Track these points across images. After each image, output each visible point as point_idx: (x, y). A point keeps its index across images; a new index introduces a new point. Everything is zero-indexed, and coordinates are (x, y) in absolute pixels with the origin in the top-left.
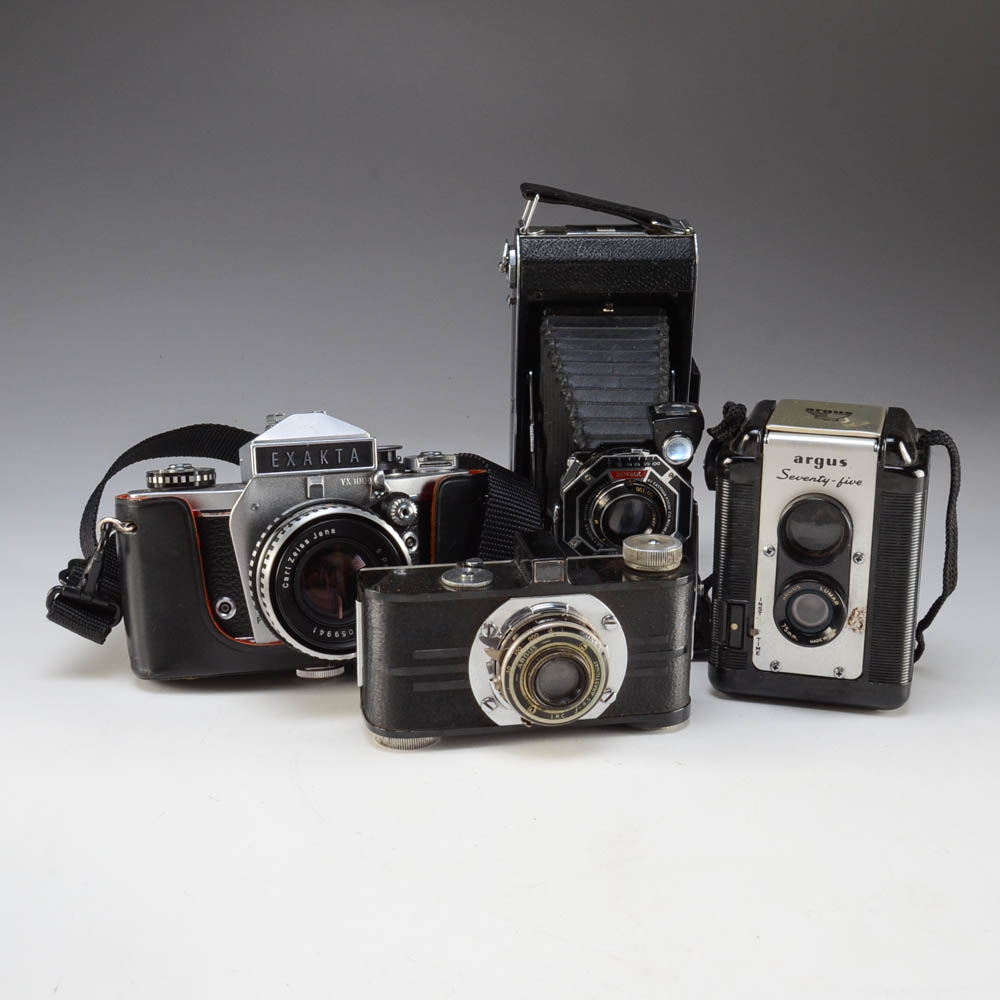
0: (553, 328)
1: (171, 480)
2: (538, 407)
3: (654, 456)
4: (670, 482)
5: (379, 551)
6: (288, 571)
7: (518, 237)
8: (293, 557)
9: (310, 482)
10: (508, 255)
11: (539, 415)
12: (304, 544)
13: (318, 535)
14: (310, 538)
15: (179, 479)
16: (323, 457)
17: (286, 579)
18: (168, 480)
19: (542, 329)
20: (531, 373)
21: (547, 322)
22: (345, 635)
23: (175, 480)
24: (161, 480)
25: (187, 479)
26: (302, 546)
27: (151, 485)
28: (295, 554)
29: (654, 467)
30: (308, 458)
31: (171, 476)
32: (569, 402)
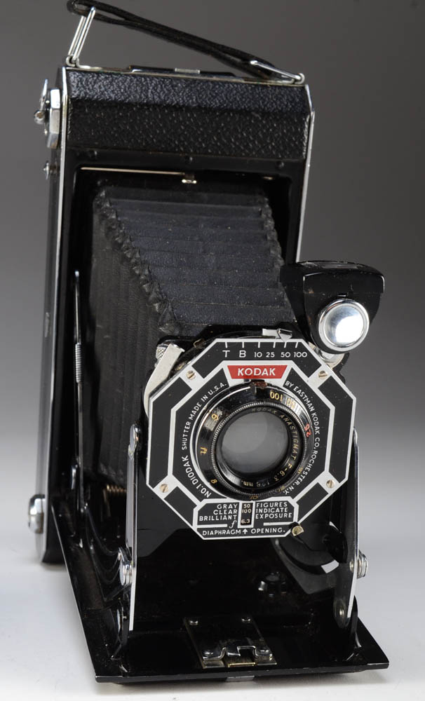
0: (113, 200)
2: (88, 322)
3: (297, 341)
4: (321, 388)
7: (64, 70)
10: (48, 97)
11: (88, 334)
19: (96, 202)
20: (77, 273)
21: (103, 194)
29: (297, 361)
32: (146, 281)
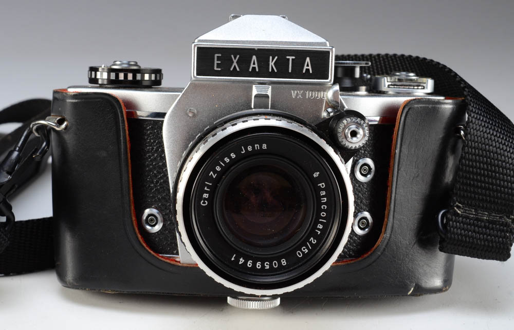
1: (117, 76)
5: (316, 175)
6: (208, 187)
8: (215, 172)
9: (255, 91)
12: (230, 158)
13: (246, 149)
14: (237, 151)
15: (126, 76)
16: (272, 64)
17: (206, 196)
18: (113, 76)
22: (267, 267)
23: (121, 76)
24: (105, 75)
25: (134, 77)
26: (227, 160)
27: (93, 81)
28: (218, 169)
30: (254, 63)
31: (117, 71)
